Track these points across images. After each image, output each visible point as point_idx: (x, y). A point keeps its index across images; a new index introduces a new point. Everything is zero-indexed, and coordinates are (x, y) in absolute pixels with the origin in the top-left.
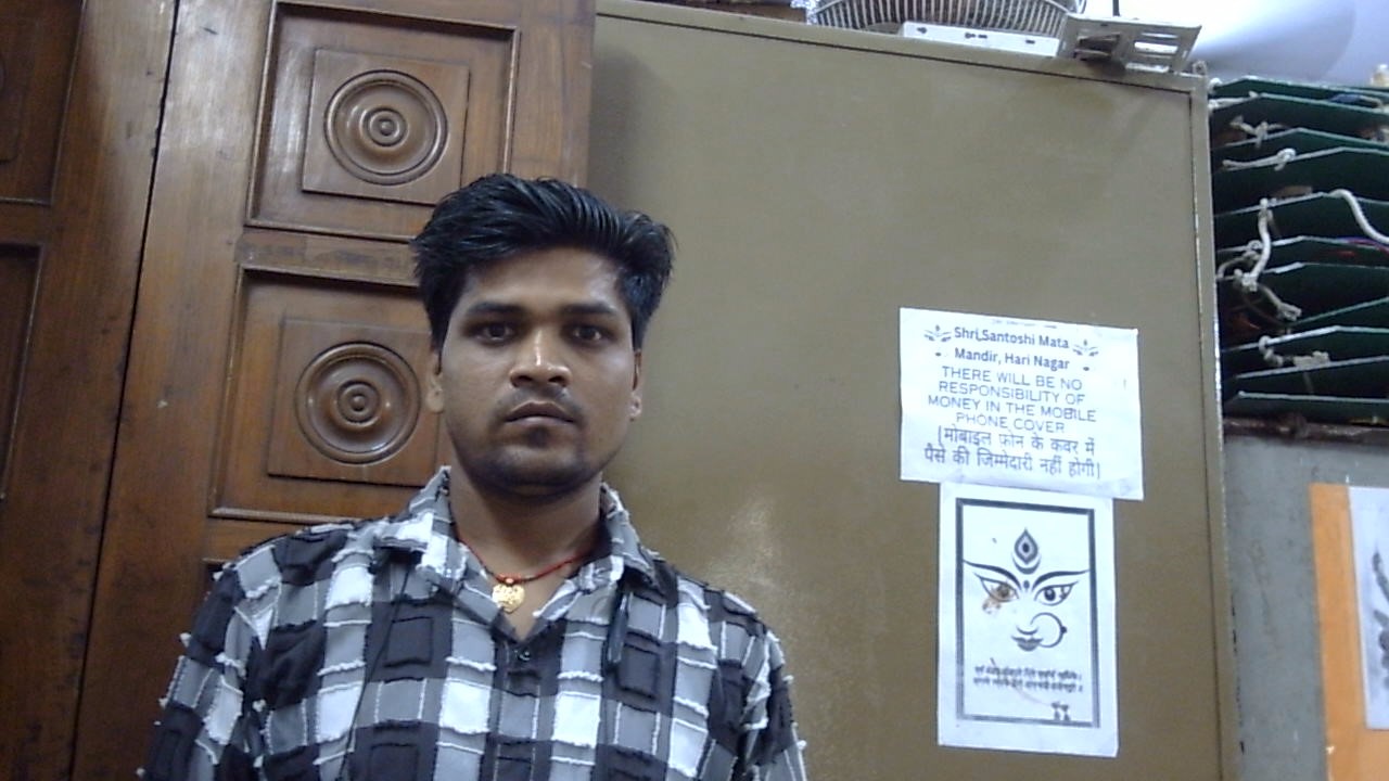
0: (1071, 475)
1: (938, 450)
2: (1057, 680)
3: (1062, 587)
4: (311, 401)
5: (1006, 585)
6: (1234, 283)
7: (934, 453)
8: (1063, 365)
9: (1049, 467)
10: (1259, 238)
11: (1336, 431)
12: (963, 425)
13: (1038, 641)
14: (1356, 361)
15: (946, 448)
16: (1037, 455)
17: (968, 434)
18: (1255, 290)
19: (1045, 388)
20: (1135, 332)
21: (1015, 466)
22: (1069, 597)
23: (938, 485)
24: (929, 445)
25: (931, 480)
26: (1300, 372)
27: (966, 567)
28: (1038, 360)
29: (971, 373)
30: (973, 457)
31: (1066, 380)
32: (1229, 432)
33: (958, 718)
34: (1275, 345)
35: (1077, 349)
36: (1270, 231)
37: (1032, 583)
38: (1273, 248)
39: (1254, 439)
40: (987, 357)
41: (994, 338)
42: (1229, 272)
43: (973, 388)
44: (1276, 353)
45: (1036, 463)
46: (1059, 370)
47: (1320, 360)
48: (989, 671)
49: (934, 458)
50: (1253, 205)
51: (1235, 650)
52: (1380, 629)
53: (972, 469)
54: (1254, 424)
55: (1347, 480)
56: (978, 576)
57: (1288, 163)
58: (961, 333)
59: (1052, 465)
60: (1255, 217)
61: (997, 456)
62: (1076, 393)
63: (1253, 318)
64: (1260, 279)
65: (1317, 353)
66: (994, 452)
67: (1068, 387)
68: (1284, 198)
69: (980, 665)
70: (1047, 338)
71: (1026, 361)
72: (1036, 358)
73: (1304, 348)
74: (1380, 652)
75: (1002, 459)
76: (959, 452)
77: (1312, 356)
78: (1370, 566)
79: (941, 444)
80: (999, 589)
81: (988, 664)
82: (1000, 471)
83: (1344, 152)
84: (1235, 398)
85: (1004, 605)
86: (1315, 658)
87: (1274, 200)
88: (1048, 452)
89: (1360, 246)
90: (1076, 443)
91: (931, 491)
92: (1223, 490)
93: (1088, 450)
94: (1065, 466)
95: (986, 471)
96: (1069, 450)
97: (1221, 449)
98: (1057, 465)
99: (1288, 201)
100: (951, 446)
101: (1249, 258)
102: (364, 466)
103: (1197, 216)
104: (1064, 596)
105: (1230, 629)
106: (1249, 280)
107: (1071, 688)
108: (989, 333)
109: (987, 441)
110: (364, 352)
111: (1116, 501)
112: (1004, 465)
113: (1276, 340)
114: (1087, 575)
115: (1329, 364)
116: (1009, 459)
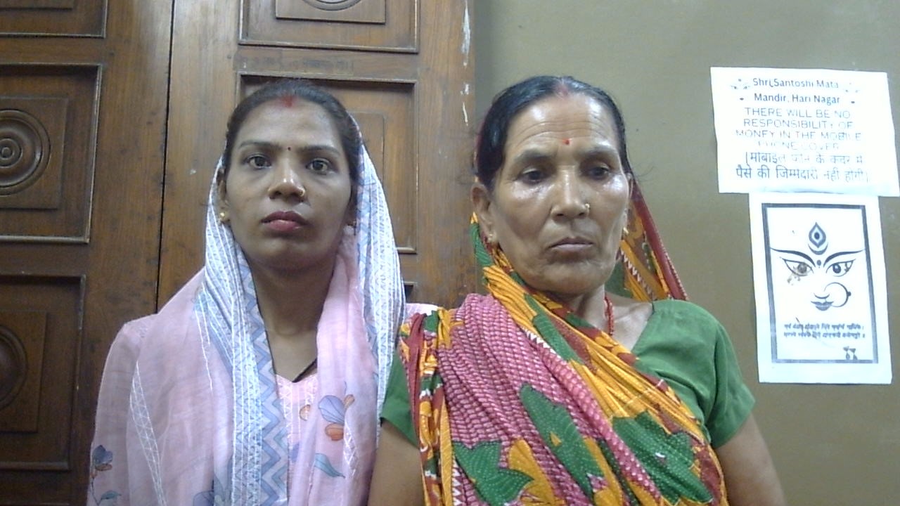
0: (847, 181)
1: (746, 169)
2: (846, 330)
3: (846, 263)
5: (804, 264)
7: (743, 171)
8: (836, 100)
9: (830, 176)
12: (763, 149)
13: (830, 303)
15: (752, 167)
16: (821, 167)
17: (768, 155)
19: (824, 119)
20: (886, 74)
22: (851, 270)
23: (748, 194)
24: (739, 166)
25: (742, 192)
27: (771, 250)
28: (817, 98)
29: (767, 111)
30: (773, 172)
31: (838, 111)
33: (773, 362)
35: (845, 88)
37: (823, 262)
40: (778, 98)
41: (782, 84)
43: (770, 122)
45: (820, 174)
46: (833, 104)
48: (794, 327)
49: (743, 174)
56: (781, 258)
58: (759, 82)
59: (833, 174)
61: (791, 170)
62: (846, 121)
66: (788, 168)
67: (840, 117)
69: (789, 324)
70: (823, 82)
71: (808, 99)
72: (815, 97)
75: (794, 173)
76: (762, 169)
79: (748, 165)
80: (799, 267)
81: (794, 322)
82: (793, 181)
85: (801, 278)
88: (828, 165)
90: (849, 157)
91: (742, 200)
93: (858, 162)
94: (842, 175)
95: (783, 182)
96: (844, 162)
98: (836, 174)
100: (755, 166)
104: (847, 270)
107: (856, 335)
108: (778, 81)
109: (783, 160)
111: (880, 197)
112: (796, 177)
114: (863, 254)
116: (800, 173)
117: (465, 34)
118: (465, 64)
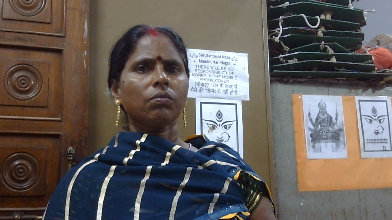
0: (231, 94)
1: (195, 89)
3: (229, 125)
4: (8, 82)
5: (214, 125)
6: (273, 40)
7: (194, 90)
8: (228, 64)
9: (225, 92)
10: (279, 27)
11: (299, 80)
12: (201, 81)
13: (223, 140)
14: (304, 61)
15: (197, 88)
16: (222, 89)
17: (203, 84)
18: (278, 42)
20: (247, 54)
21: (216, 93)
22: (231, 128)
23: (195, 99)
24: (192, 87)
25: (193, 97)
26: (290, 64)
27: (203, 121)
28: (222, 62)
29: (203, 66)
30: (205, 91)
31: (229, 68)
32: (272, 81)
34: (283, 57)
35: (232, 59)
36: (282, 25)
37: (221, 124)
38: (283, 30)
39: (278, 83)
40: (208, 62)
41: (210, 56)
42: (271, 37)
43: (204, 71)
44: (283, 59)
45: (221, 92)
46: (227, 65)
47: (295, 61)
49: (194, 91)
50: (278, 18)
51: (273, 140)
52: (310, 133)
53: (204, 94)
54: (278, 79)
55: (302, 93)
56: (206, 123)
57: (287, 6)
58: (201, 55)
60: (278, 21)
61: (211, 90)
62: (232, 72)
63: (278, 50)
64: (280, 38)
65: (295, 59)
66: (210, 89)
67: (230, 70)
68: (286, 16)
70: (224, 56)
71: (218, 63)
73: (291, 58)
74: (311, 139)
75: (213, 91)
76: (201, 89)
77: (293, 60)
78: (308, 116)
79: (196, 87)
80: (212, 126)
82: (212, 94)
83: (302, 3)
84: (273, 72)
85: (214, 131)
86: (294, 141)
87: (283, 16)
88: (224, 88)
89: (306, 29)
90: (232, 85)
91: (193, 100)
92: (270, 97)
93: (235, 87)
94: (229, 92)
95: (208, 94)
96: (230, 88)
97: (269, 86)
98: (227, 92)
99: (287, 17)
101: (276, 33)
102: (26, 101)
103: (263, 21)
104: (229, 128)
105: (272, 134)
106: (277, 39)
108: (208, 55)
109: (208, 86)
110: (24, 67)
111: (242, 101)
112: (213, 92)
113: (284, 56)
114: (235, 122)
115: (297, 62)
116: (214, 91)
117: (85, 30)
118: (85, 42)
